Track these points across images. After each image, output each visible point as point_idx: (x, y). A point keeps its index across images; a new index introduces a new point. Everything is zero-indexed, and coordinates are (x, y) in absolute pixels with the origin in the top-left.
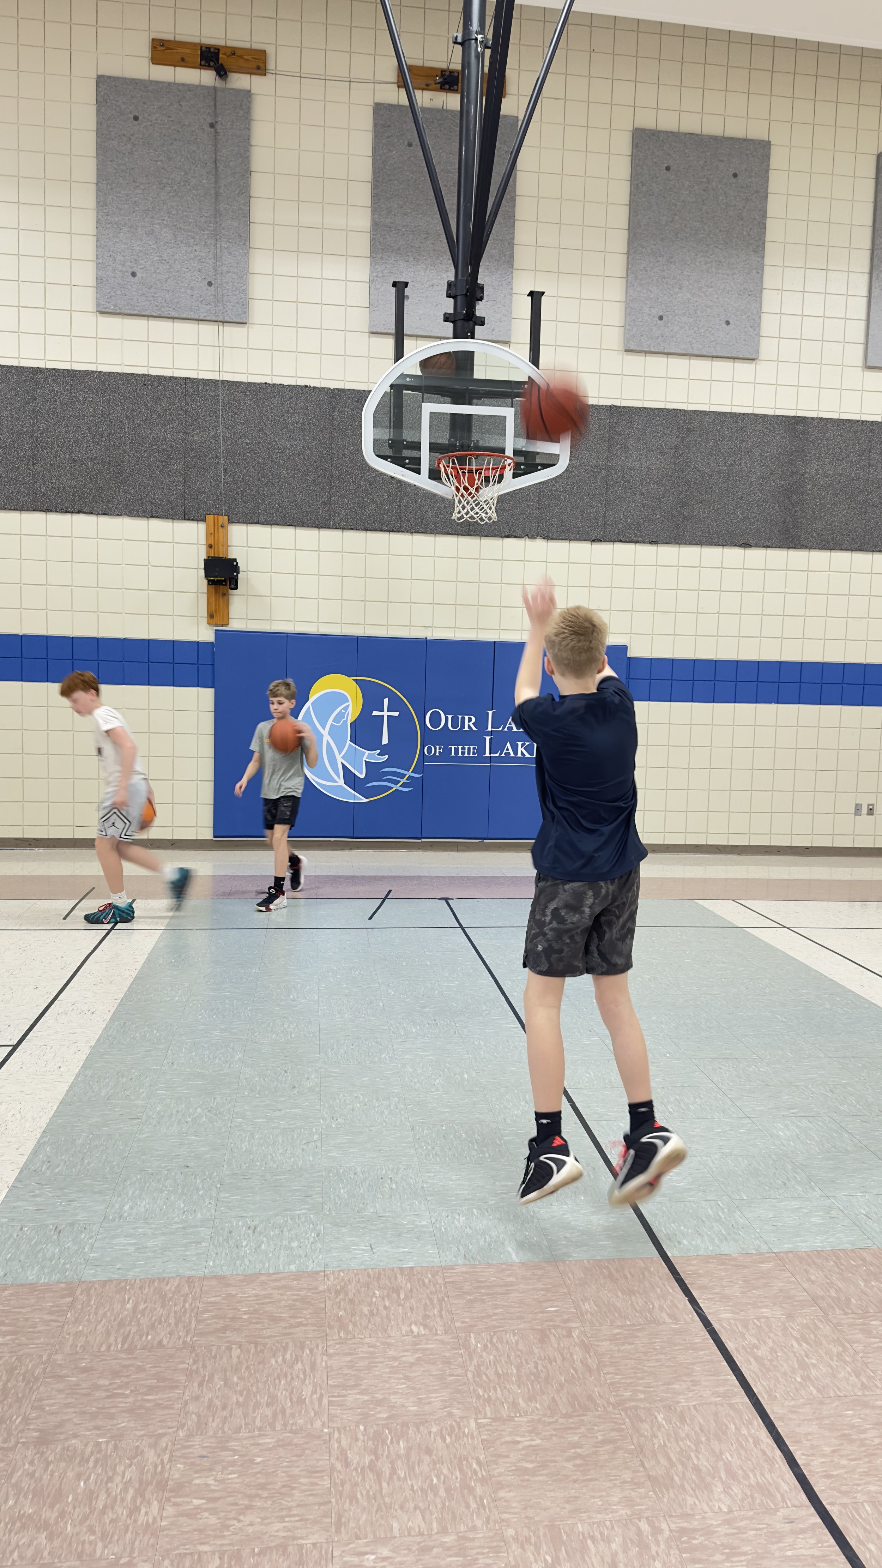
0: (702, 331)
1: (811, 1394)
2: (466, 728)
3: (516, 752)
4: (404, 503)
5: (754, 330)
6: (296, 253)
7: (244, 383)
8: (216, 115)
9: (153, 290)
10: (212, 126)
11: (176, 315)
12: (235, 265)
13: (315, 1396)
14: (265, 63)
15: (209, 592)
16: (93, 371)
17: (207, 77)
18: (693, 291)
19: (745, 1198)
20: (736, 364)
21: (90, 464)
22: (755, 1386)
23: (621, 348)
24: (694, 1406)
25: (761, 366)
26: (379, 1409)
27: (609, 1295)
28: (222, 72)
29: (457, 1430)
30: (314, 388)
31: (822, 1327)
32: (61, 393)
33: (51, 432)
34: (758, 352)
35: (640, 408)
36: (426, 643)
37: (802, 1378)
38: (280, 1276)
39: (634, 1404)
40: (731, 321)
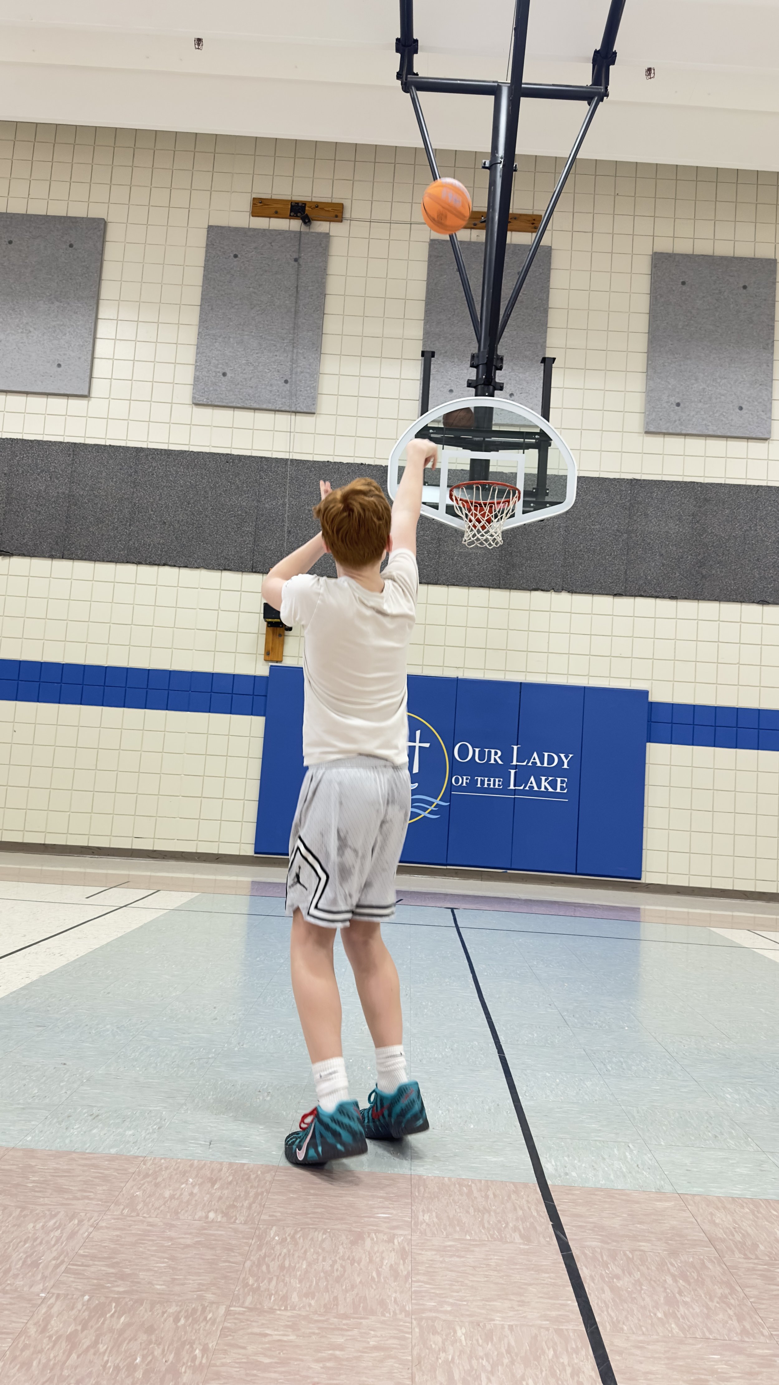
0: (717, 415)
1: (671, 1332)
2: (492, 762)
3: (539, 787)
4: (442, 560)
5: (766, 414)
6: (359, 358)
7: (310, 461)
8: (299, 251)
9: (239, 386)
10: (296, 260)
11: (258, 407)
12: (308, 366)
13: (54, 1262)
14: (342, 213)
15: (267, 634)
16: (185, 451)
17: (295, 225)
18: (708, 382)
19: (663, 1143)
20: (749, 443)
21: (177, 526)
22: (599, 1314)
23: (642, 430)
24: (511, 1328)
25: (773, 445)
26: (120, 1282)
27: (458, 1211)
28: (307, 220)
29: (199, 1313)
30: (369, 465)
31: (711, 1267)
32: (158, 468)
33: (147, 498)
34: (770, 432)
35: (659, 481)
36: (457, 682)
37: (665, 1314)
38: (95, 1155)
39: (434, 1315)
40: (744, 406)
